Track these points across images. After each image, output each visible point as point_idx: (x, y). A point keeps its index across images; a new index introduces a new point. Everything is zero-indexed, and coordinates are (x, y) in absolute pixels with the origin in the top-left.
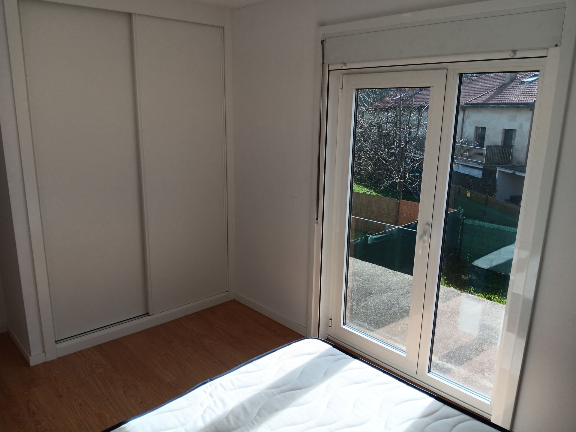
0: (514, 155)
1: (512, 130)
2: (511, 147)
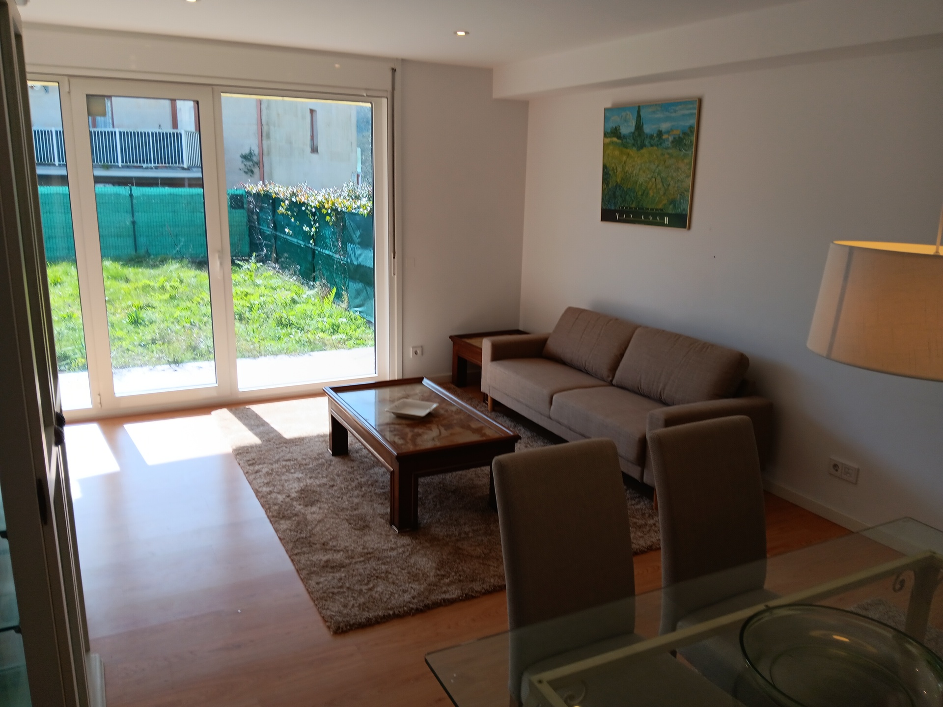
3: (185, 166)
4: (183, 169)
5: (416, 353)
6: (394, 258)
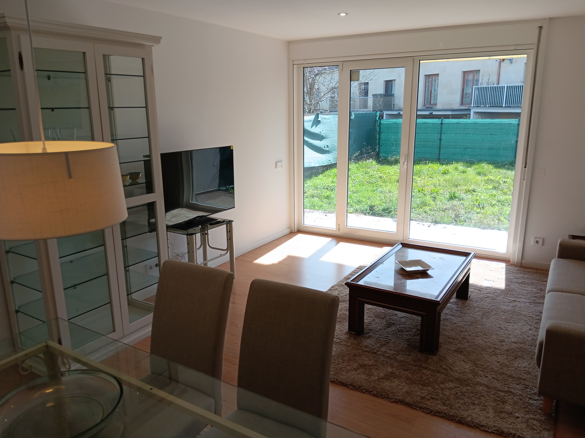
0: (395, 103)
1: (391, 81)
2: (392, 95)
5: (537, 242)
6: (526, 167)
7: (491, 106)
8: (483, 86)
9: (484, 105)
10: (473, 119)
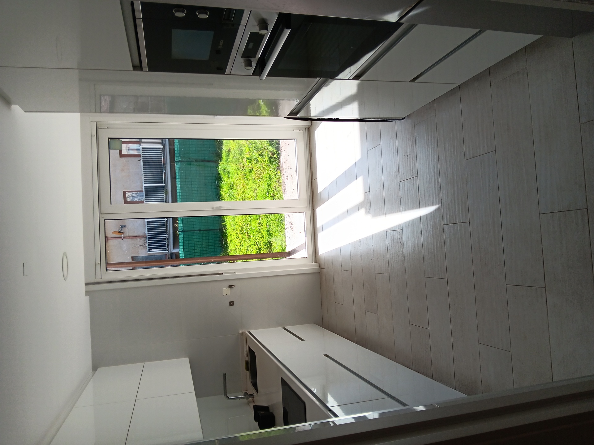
3: (162, 147)
4: (164, 148)
7: (167, 232)
8: (148, 245)
9: (166, 240)
10: (180, 250)
